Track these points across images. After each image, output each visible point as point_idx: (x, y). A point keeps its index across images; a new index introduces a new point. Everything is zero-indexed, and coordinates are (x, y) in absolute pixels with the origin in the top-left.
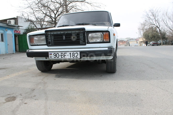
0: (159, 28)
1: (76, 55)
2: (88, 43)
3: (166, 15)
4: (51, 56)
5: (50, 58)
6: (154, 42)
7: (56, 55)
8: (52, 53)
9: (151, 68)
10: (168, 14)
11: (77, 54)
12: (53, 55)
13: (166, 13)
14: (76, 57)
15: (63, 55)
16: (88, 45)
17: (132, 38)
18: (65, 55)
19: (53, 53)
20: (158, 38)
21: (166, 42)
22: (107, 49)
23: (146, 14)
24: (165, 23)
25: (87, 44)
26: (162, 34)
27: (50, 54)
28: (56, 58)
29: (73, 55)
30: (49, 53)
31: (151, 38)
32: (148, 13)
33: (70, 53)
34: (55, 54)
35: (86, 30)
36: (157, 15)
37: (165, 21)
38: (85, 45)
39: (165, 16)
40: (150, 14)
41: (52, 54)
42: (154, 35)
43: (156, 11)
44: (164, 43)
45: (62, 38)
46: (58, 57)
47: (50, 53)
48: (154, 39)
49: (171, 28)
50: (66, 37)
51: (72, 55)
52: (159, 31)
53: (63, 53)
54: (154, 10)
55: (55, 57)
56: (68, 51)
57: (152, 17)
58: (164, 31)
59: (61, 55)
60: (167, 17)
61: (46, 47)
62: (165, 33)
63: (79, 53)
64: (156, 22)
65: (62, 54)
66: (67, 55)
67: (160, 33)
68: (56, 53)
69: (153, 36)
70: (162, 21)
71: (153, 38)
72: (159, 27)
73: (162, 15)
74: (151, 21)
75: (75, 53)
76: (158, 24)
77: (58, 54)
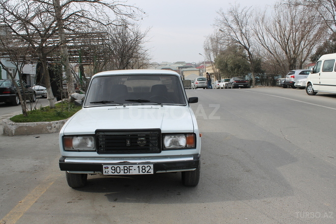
0: (248, 50)
1: (147, 169)
2: (163, 150)
3: (263, 21)
4: (106, 170)
5: (106, 174)
6: (238, 79)
7: (115, 170)
8: (108, 166)
9: (246, 171)
10: (265, 21)
11: (149, 167)
12: (110, 169)
13: (261, 18)
14: (147, 172)
15: (127, 170)
16: (164, 153)
17: (189, 64)
18: (129, 170)
19: (110, 167)
20: (247, 70)
21: (262, 77)
22: (192, 159)
23: (221, 18)
24: (261, 38)
25: (162, 152)
26: (254, 62)
27: (105, 168)
28: (116, 174)
29: (143, 169)
30: (104, 166)
31: (232, 70)
32: (226, 16)
33: (139, 167)
34: (113, 168)
35: (162, 132)
36: (245, 22)
37: (259, 35)
38: (160, 152)
39: (260, 23)
40: (231, 18)
41: (108, 168)
42: (237, 63)
43: (243, 13)
44: (257, 79)
45: (126, 143)
46: (118, 171)
47: (106, 166)
48: (238, 71)
49: (271, 50)
50: (131, 142)
51: (141, 169)
52: (249, 57)
53: (128, 166)
54: (239, 11)
55: (114, 171)
56: (135, 164)
57: (234, 26)
58: (259, 55)
59: (124, 170)
60: (264, 27)
61: (95, 154)
62: (260, 60)
63: (152, 166)
64: (243, 36)
65: (126, 168)
66: (133, 170)
67: (250, 60)
68: (116, 166)
69: (237, 65)
70: (255, 34)
71: (236, 70)
72: (248, 46)
73: (254, 21)
74: (232, 34)
75: (146, 166)
76: (246, 41)
77: (118, 168)
